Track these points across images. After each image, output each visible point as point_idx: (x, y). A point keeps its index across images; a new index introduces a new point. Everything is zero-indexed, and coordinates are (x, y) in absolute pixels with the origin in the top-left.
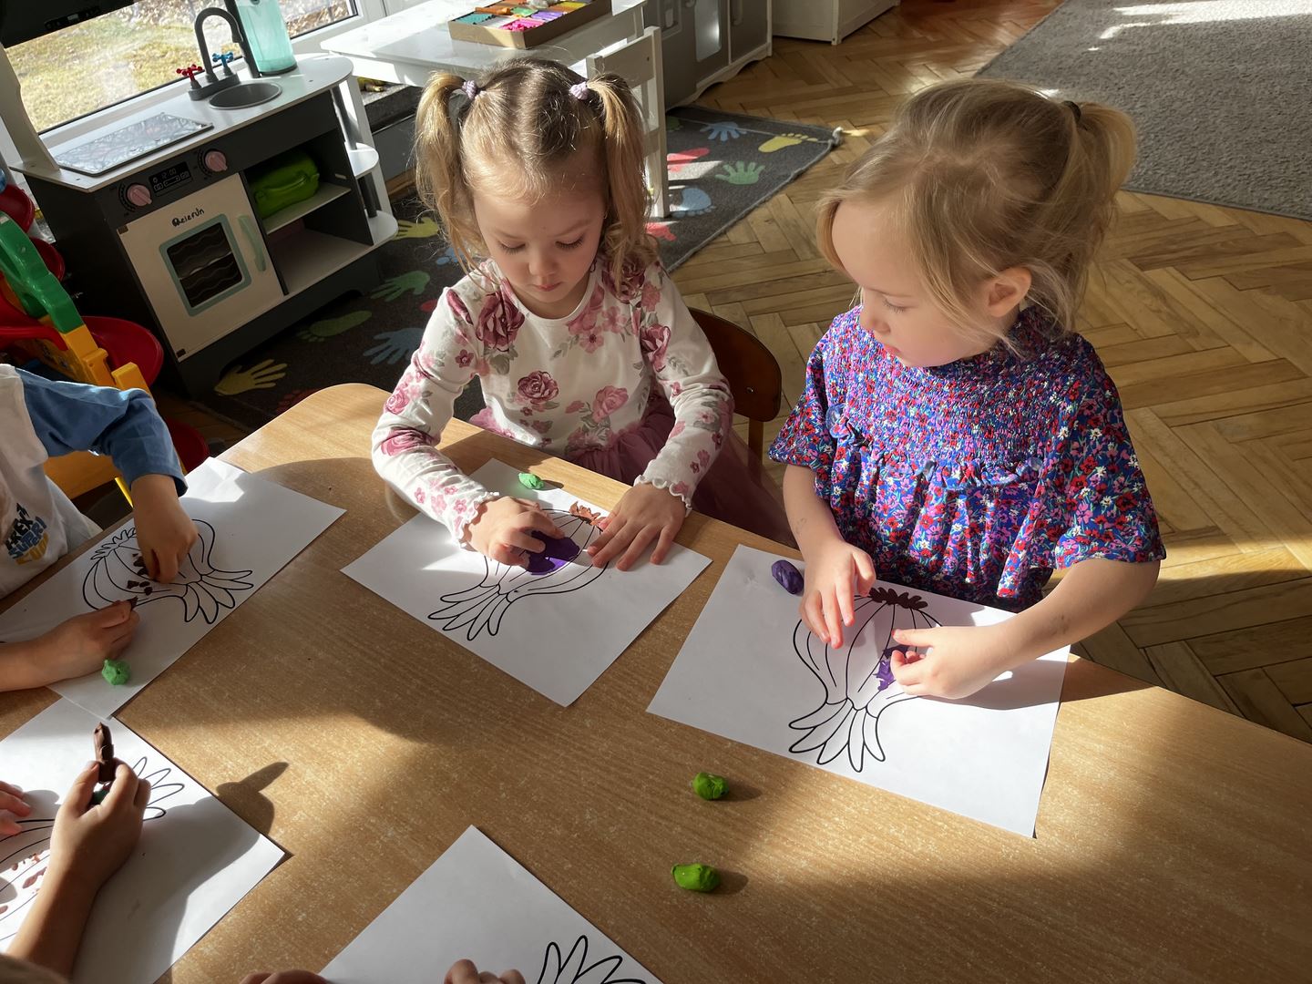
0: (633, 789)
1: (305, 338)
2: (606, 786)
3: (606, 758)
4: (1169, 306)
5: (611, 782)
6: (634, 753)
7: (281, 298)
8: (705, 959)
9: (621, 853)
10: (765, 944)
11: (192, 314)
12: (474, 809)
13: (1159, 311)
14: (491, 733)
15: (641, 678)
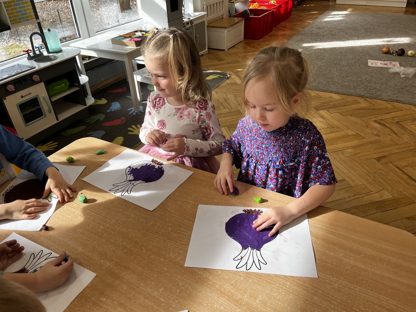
0: (185, 246)
1: (64, 134)
2: (177, 246)
3: (176, 238)
4: (325, 120)
5: (177, 245)
6: (184, 236)
7: (56, 122)
8: (210, 292)
9: (182, 264)
10: (228, 286)
11: (26, 126)
12: (135, 255)
13: (323, 122)
14: (139, 233)
15: (185, 216)
